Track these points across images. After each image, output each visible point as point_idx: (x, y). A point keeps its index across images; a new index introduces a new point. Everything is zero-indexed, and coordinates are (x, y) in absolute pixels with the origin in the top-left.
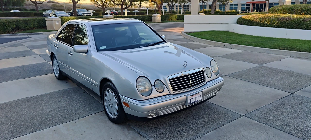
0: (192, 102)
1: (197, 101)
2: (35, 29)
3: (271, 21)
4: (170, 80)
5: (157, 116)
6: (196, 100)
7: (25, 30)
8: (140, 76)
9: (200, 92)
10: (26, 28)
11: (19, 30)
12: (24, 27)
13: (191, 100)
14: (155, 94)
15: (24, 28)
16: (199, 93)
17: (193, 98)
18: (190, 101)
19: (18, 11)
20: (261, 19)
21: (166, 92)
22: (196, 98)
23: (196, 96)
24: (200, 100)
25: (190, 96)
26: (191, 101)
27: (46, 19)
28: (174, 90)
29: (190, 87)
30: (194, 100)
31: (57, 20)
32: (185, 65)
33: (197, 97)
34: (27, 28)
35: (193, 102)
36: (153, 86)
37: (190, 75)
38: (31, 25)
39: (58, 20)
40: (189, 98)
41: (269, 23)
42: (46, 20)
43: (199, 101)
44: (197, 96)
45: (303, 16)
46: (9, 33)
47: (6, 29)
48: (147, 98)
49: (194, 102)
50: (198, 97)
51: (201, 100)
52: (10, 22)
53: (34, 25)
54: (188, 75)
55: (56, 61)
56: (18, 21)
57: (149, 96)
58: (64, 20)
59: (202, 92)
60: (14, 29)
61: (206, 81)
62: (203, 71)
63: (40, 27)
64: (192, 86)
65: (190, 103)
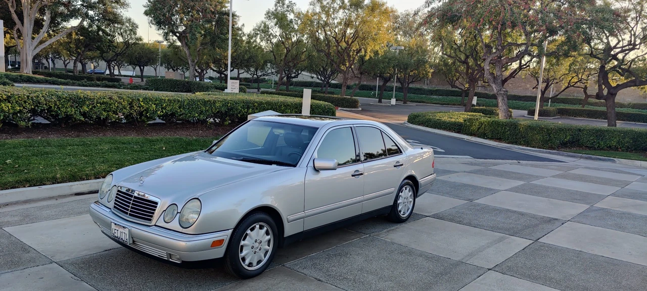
0: (116, 235)
1: (122, 238)
2: (623, 151)
4: (119, 191)
7: (595, 149)
9: (126, 228)
10: (596, 146)
16: (124, 227)
17: (118, 231)
18: (114, 232)
22: (121, 234)
23: (121, 230)
25: (114, 223)
28: (115, 207)
29: (127, 213)
30: (119, 235)
32: (142, 182)
33: (122, 232)
34: (599, 147)
35: (117, 237)
37: (135, 197)
40: (113, 226)
43: (124, 241)
46: (554, 149)
47: (549, 141)
50: (124, 234)
52: (561, 130)
53: (618, 142)
54: (132, 196)
59: (129, 230)
60: (566, 144)
61: (153, 223)
62: (157, 203)
63: (635, 149)
64: (130, 215)
65: (114, 234)
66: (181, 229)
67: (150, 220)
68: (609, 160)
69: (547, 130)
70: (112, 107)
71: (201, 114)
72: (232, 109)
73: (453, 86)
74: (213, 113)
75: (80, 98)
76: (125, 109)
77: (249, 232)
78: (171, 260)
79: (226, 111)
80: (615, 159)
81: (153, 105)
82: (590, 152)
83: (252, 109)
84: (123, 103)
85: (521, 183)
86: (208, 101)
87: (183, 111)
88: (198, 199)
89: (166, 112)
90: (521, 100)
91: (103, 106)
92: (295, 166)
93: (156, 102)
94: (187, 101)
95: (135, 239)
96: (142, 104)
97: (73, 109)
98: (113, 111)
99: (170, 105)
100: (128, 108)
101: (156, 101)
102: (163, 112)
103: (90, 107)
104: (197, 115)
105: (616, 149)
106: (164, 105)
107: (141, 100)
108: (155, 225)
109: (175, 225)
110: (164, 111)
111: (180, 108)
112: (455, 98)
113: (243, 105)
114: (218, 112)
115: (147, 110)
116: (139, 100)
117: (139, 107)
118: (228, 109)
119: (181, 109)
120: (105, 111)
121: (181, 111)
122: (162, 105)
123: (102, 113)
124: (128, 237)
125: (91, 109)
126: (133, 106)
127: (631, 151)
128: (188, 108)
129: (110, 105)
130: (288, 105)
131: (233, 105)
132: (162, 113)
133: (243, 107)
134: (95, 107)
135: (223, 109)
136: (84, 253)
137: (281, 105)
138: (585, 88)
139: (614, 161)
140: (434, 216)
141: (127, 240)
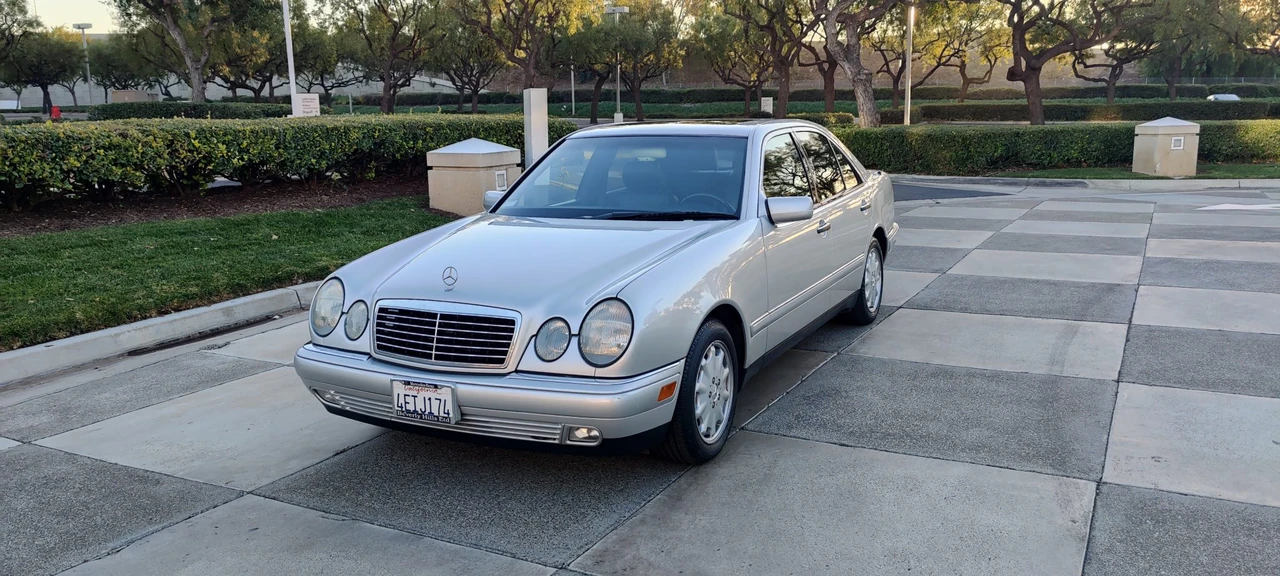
0: (411, 407)
1: (430, 413)
2: (1089, 166)
4: (382, 310)
6: (428, 411)
8: (335, 278)
9: (443, 387)
10: (1046, 162)
12: (1040, 156)
13: (408, 399)
15: (1036, 161)
16: (436, 386)
17: (415, 397)
18: (402, 401)
19: (1234, 98)
22: (427, 402)
23: (425, 393)
24: (442, 414)
25: (401, 381)
26: (406, 402)
27: (1143, 128)
28: (379, 347)
29: (429, 356)
30: (420, 406)
31: (1177, 135)
32: (450, 281)
33: (430, 399)
34: (1050, 162)
35: (415, 411)
36: (346, 313)
37: (443, 317)
38: (1068, 151)
39: (1185, 135)
40: (399, 389)
42: (1136, 133)
43: (438, 417)
44: (431, 394)
46: (977, 174)
48: (320, 340)
49: (420, 412)
50: (435, 403)
51: (447, 418)
53: (1082, 151)
54: (434, 316)
57: (324, 339)
58: (1247, 133)
59: (453, 390)
60: (997, 162)
61: (511, 364)
62: (512, 322)
63: (1110, 161)
64: (438, 357)
65: (402, 407)
66: (590, 370)
67: (501, 361)
68: (1076, 183)
69: (963, 140)
70: (132, 156)
71: (320, 157)
72: (383, 143)
73: (727, 80)
74: (346, 154)
75: (58, 139)
76: (160, 156)
77: (703, 362)
78: (568, 442)
79: (371, 149)
80: (1086, 181)
81: (220, 145)
82: (1036, 173)
83: (424, 141)
84: (154, 144)
85: (990, 234)
86: (333, 129)
87: (286, 155)
88: (616, 299)
89: (249, 159)
90: (846, 99)
91: (112, 155)
92: (736, 217)
93: (226, 139)
94: (292, 132)
95: (466, 410)
96: (196, 143)
97: (45, 165)
98: (135, 164)
99: (256, 144)
100: (166, 156)
101: (225, 135)
102: (242, 159)
103: (84, 158)
104: (313, 161)
105: (1078, 164)
106: (245, 144)
107: (193, 134)
108: (516, 371)
109: (572, 362)
110: (246, 157)
111: (277, 147)
112: (725, 104)
113: (404, 134)
114: (356, 150)
115: (208, 158)
116: (187, 135)
117: (190, 151)
118: (375, 144)
119: (281, 150)
120: (116, 165)
121: (280, 154)
122: (239, 145)
123: (111, 171)
124: (449, 407)
125: (86, 162)
126: (177, 150)
127: (1102, 166)
128: (295, 148)
129: (127, 150)
130: (492, 128)
131: (385, 133)
132: (241, 163)
133: (405, 138)
134: (92, 157)
135: (366, 145)
136: (294, 466)
137: (479, 129)
138: (963, 66)
139: (1085, 185)
140: (911, 305)
141: (448, 414)
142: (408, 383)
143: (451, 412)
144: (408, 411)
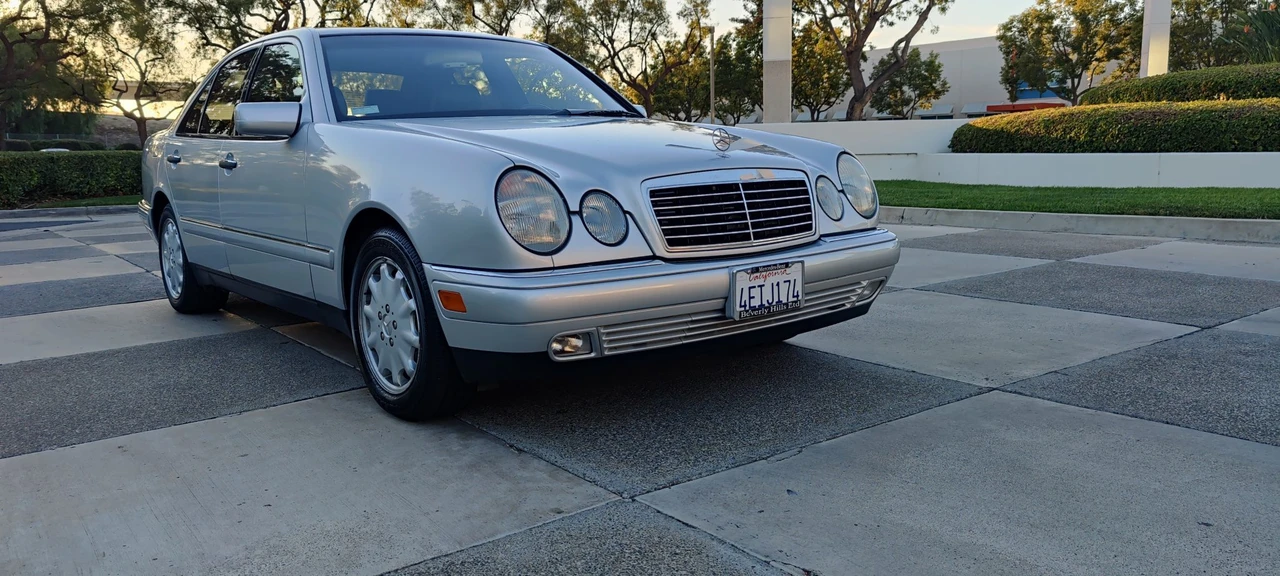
0: (756, 303)
1: (779, 302)
3: (1092, 129)
4: (653, 194)
5: (593, 355)
6: (776, 300)
8: (516, 168)
9: (793, 263)
11: (55, 195)
12: (78, 183)
13: (754, 292)
14: (582, 248)
15: (74, 190)
16: (787, 265)
17: (761, 286)
18: (746, 297)
20: (1049, 124)
21: (634, 247)
22: (776, 288)
23: (773, 279)
24: (791, 299)
25: (746, 271)
26: (750, 298)
28: (671, 243)
29: (747, 237)
30: (767, 297)
32: (722, 146)
33: (778, 284)
34: (89, 191)
35: (762, 306)
36: (574, 213)
37: (746, 187)
38: (105, 178)
40: (743, 281)
41: (1082, 138)
43: (787, 304)
44: (778, 277)
45: (1221, 102)
47: (2, 188)
48: (546, 261)
49: (767, 305)
50: (784, 287)
51: (796, 302)
54: (735, 187)
55: (175, 228)
56: (53, 158)
57: (554, 256)
59: (803, 265)
64: (758, 236)
65: (745, 306)
67: (809, 227)
108: (821, 236)
124: (799, 287)
141: (798, 296)
142: (756, 270)
143: (800, 294)
144: (753, 309)
